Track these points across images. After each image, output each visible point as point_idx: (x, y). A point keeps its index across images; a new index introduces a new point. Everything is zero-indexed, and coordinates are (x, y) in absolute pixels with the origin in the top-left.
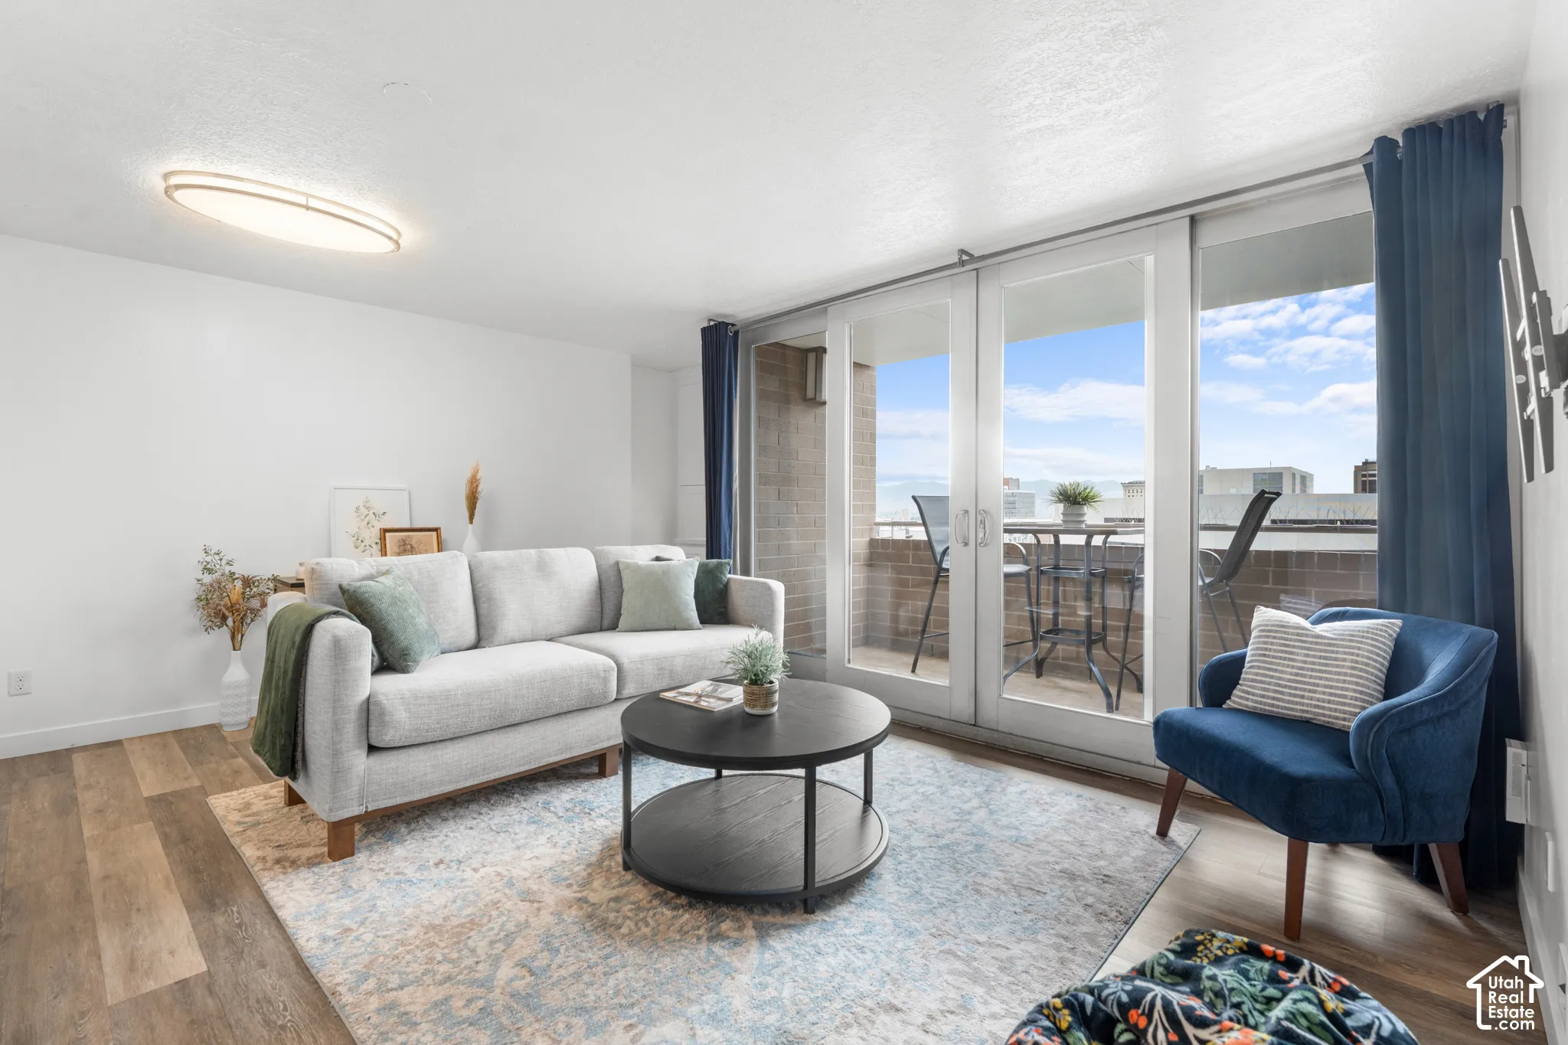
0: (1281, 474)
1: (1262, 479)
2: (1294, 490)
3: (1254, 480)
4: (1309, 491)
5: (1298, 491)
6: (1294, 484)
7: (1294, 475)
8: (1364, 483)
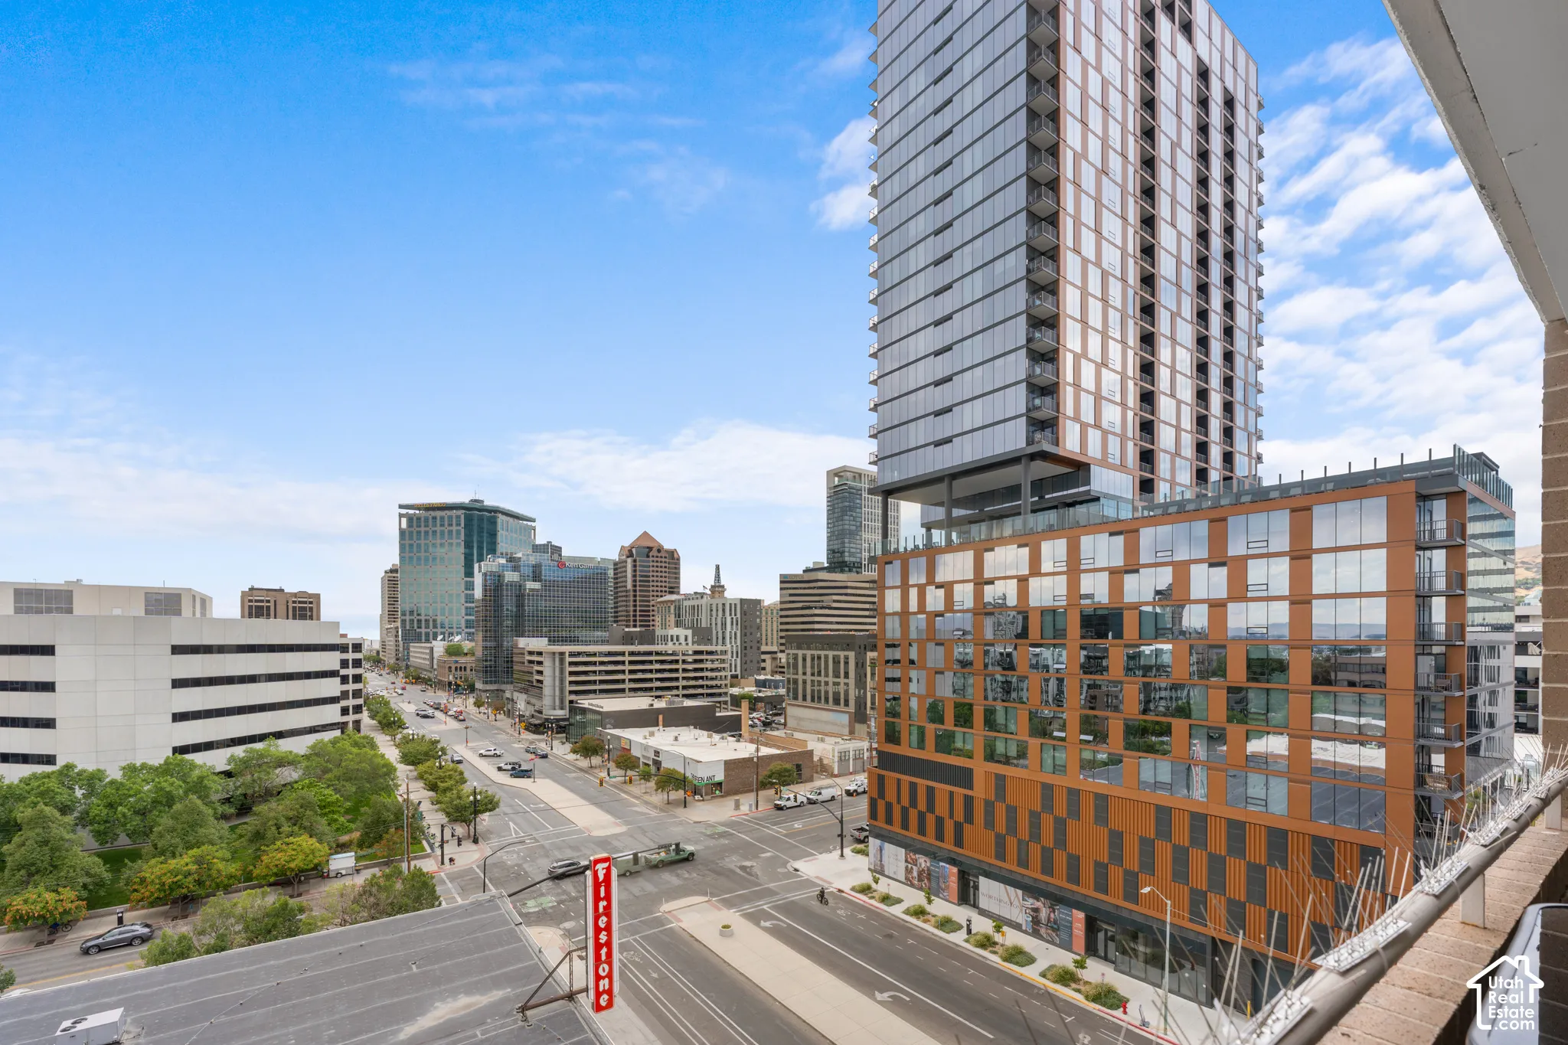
0: (179, 595)
1: (156, 600)
2: (194, 614)
3: (146, 600)
4: (208, 616)
5: (198, 615)
6: (194, 607)
7: (194, 596)
8: (250, 607)
